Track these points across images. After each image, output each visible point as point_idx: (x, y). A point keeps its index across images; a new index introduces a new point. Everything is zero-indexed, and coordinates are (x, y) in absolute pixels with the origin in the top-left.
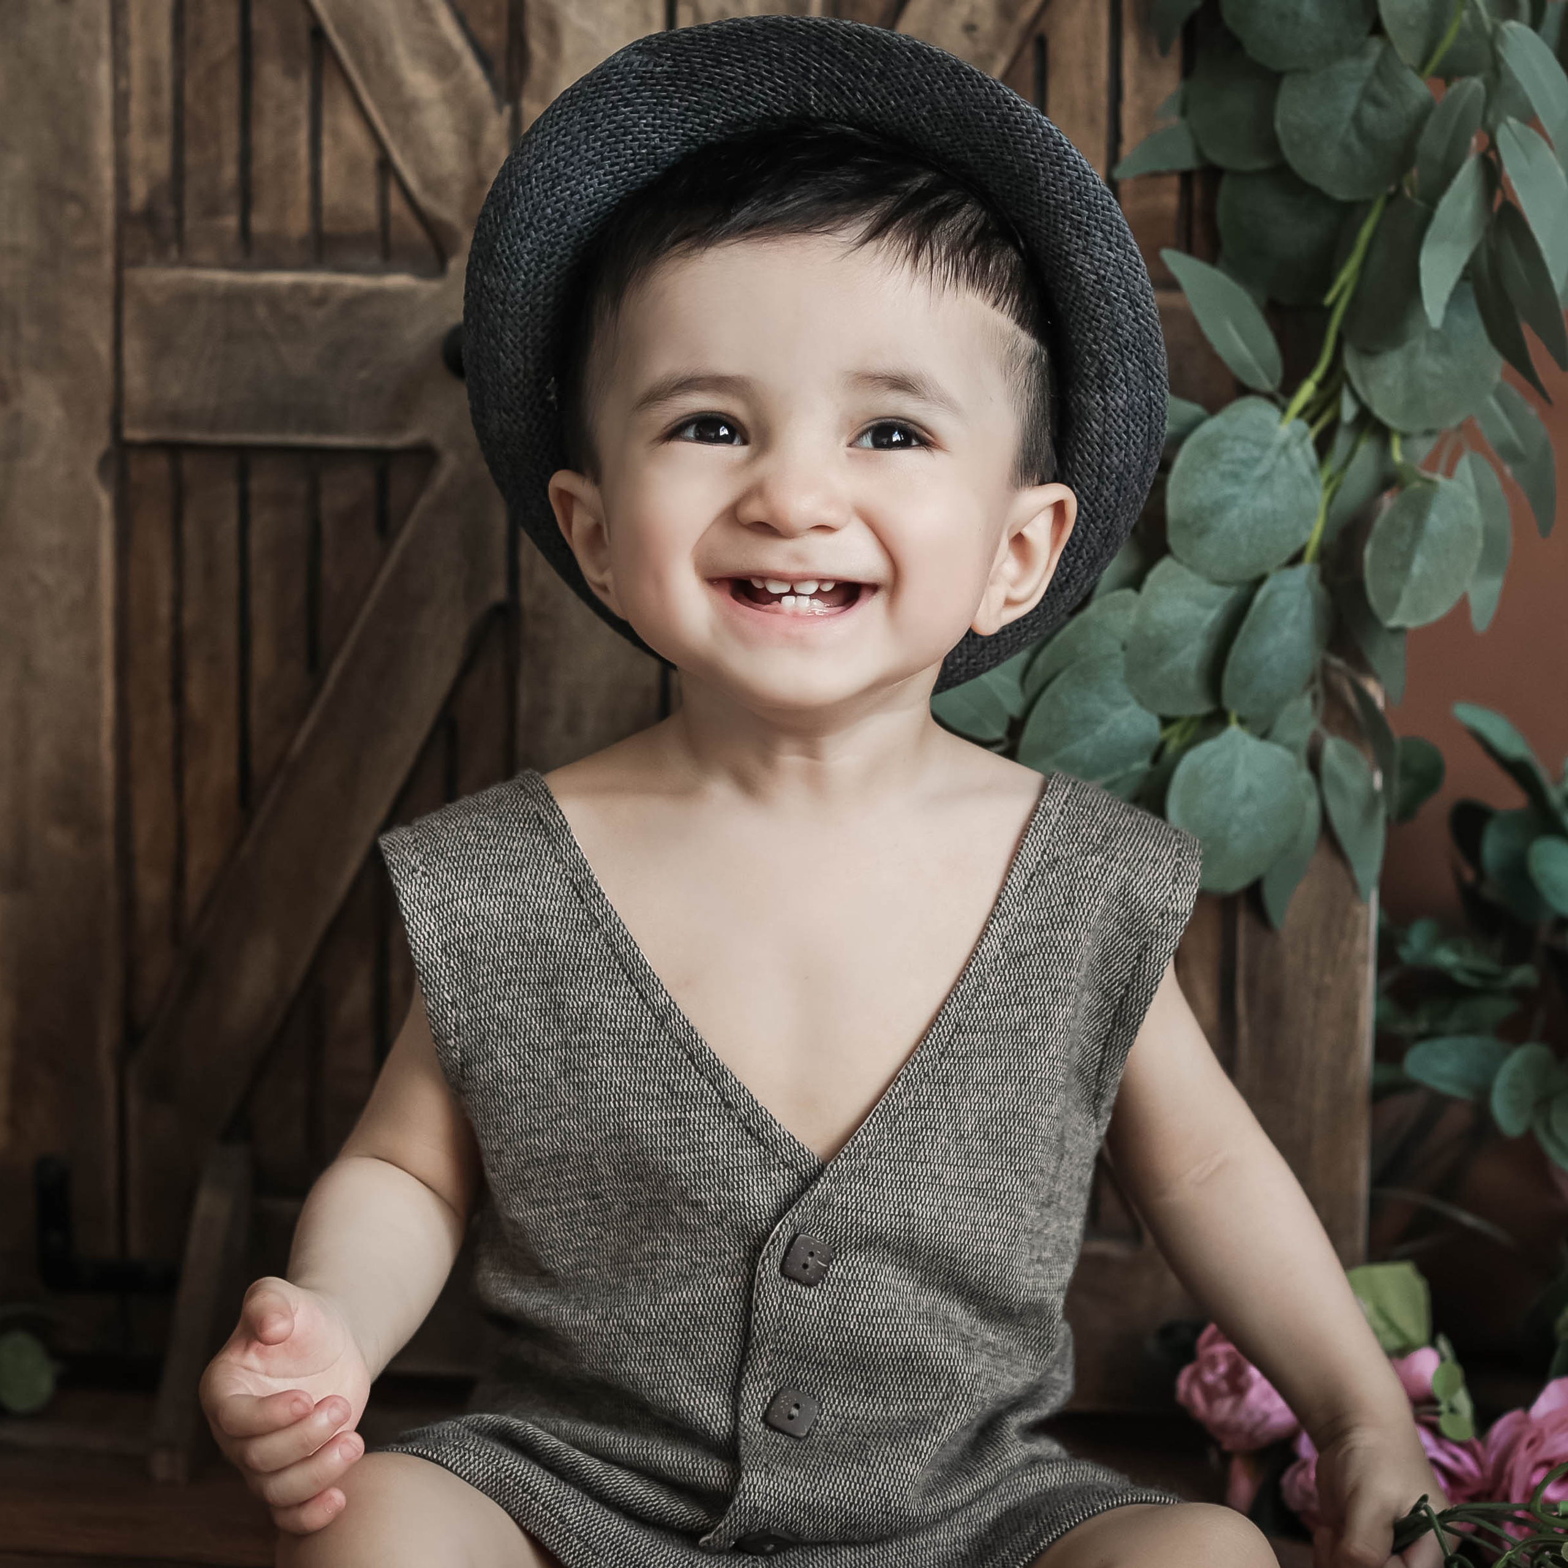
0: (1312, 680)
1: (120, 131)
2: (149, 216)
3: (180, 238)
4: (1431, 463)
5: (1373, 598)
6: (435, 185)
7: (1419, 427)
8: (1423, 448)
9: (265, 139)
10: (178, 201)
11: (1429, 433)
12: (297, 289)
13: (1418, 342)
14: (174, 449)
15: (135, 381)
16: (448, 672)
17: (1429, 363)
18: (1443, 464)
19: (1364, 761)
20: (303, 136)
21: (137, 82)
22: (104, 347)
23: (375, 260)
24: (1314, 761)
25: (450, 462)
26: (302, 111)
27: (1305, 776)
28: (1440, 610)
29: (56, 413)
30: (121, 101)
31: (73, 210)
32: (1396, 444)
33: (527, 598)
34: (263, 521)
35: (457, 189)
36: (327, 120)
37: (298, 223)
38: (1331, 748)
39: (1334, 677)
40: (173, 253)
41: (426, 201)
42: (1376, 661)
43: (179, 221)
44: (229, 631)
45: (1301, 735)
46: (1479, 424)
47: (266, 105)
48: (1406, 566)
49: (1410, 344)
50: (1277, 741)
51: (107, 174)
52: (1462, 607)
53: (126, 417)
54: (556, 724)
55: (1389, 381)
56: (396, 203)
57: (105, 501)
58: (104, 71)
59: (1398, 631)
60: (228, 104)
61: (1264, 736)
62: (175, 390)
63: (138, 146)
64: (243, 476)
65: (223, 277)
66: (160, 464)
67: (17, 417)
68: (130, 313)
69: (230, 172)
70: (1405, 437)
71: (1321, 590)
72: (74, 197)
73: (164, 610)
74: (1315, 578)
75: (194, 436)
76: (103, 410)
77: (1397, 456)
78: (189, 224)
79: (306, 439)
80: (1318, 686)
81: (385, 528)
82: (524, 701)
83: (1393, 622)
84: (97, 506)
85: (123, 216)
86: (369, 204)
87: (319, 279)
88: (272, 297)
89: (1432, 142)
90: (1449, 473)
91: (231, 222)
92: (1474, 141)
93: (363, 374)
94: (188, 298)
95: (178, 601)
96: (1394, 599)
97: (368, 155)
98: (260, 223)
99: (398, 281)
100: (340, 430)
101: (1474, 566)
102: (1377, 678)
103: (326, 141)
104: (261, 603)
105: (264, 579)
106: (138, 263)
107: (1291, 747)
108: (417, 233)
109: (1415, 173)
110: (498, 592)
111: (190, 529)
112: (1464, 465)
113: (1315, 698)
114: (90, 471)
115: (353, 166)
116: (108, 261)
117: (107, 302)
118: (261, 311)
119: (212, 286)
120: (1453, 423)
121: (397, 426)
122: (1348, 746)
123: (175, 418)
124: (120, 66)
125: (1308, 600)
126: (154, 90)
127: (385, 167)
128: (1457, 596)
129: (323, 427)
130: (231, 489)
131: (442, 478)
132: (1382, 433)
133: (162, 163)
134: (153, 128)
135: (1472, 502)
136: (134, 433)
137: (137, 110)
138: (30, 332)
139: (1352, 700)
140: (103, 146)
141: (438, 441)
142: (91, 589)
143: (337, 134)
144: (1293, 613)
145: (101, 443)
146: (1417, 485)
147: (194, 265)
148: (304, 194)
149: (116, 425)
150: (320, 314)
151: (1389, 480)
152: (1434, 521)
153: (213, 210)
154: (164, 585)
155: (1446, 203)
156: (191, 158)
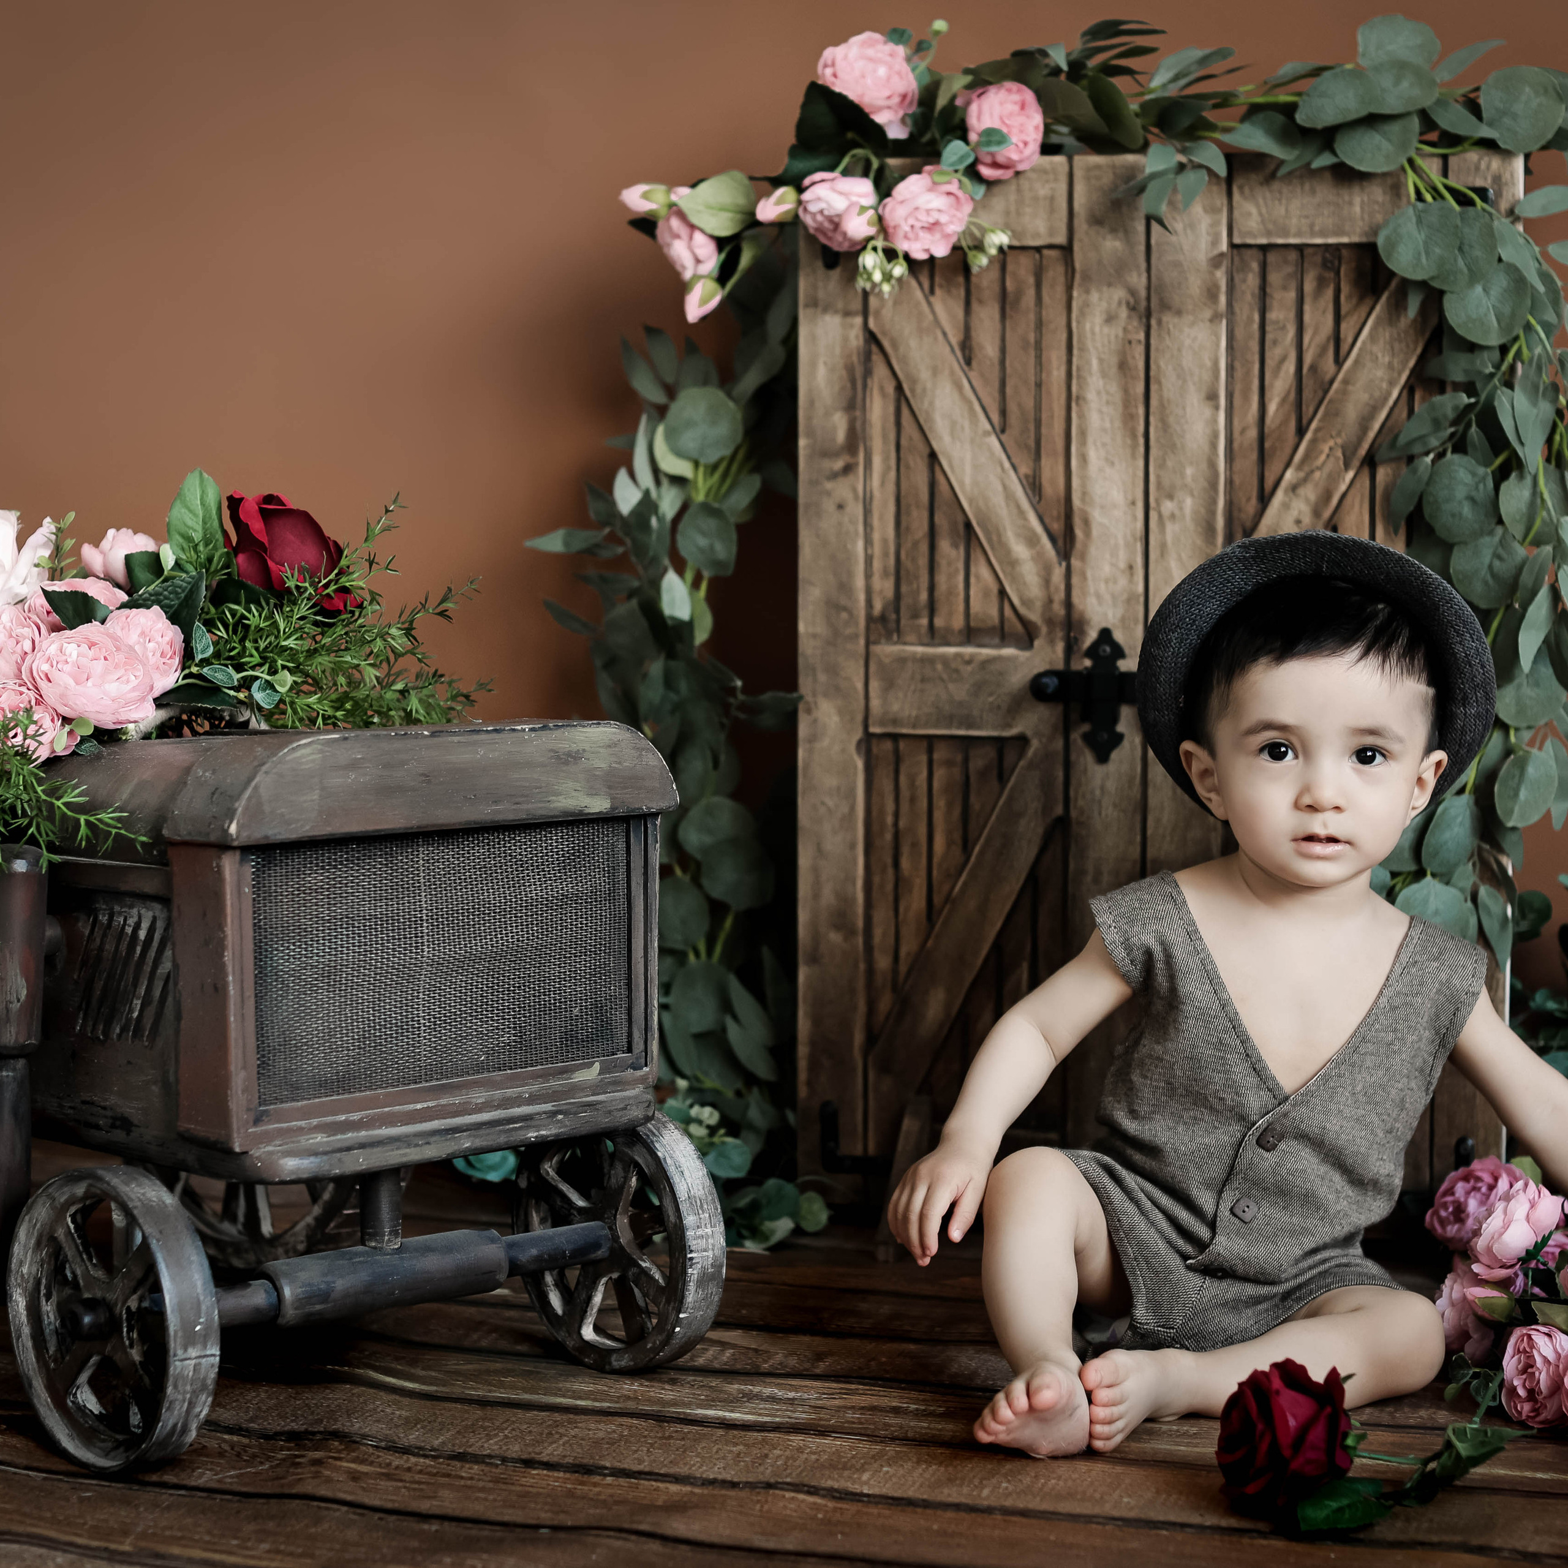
0: (1472, 856)
1: (868, 576)
2: (883, 618)
3: (898, 630)
4: (1531, 743)
5: (1499, 812)
6: (1027, 603)
7: (1524, 725)
8: (1527, 735)
9: (941, 579)
10: (897, 611)
11: (1529, 728)
12: (957, 655)
13: (1520, 679)
14: (895, 737)
15: (875, 703)
16: (1034, 851)
17: (1528, 691)
18: (1537, 744)
19: (1501, 898)
20: (961, 578)
21: (877, 550)
22: (860, 686)
23: (997, 640)
24: (1474, 898)
25: (1035, 744)
26: (961, 565)
27: (1469, 904)
28: (1535, 818)
29: (836, 719)
30: (869, 560)
31: (844, 615)
32: (1512, 733)
33: (1074, 814)
34: (939, 774)
35: (1038, 604)
36: (973, 569)
37: (958, 622)
38: (1483, 891)
39: (1486, 855)
40: (895, 637)
41: (1022, 610)
42: (1506, 845)
43: (898, 621)
44: (922, 830)
45: (1468, 884)
46: (1555, 723)
47: (942, 562)
48: (1516, 795)
49: (1516, 682)
50: (1454, 886)
51: (862, 597)
52: (1548, 815)
53: (870, 721)
54: (1089, 878)
55: (1507, 700)
56: (1008, 611)
57: (860, 764)
58: (860, 544)
59: (1514, 829)
60: (923, 561)
61: (1447, 883)
62: (895, 707)
63: (877, 583)
64: (930, 751)
65: (920, 649)
66: (888, 745)
67: (815, 721)
68: (873, 668)
69: (924, 596)
70: (1517, 729)
71: (1474, 808)
72: (845, 609)
73: (890, 820)
74: (1472, 802)
75: (905, 731)
76: (860, 718)
77: (1513, 739)
78: (903, 622)
79: (962, 732)
80: (1476, 858)
81: (1002, 779)
82: (1072, 866)
83: (1510, 824)
84: (856, 767)
85: (870, 619)
86: (994, 612)
87: (968, 650)
88: (945, 660)
89: (1526, 579)
90: (1540, 748)
91: (924, 621)
92: (1547, 578)
93: (991, 699)
94: (902, 660)
95: (897, 815)
96: (1510, 812)
97: (994, 588)
98: (939, 622)
99: (1008, 651)
100: (979, 728)
101: (1553, 796)
102: (1508, 855)
103: (973, 580)
104: (938, 815)
105: (940, 803)
106: (877, 642)
107: (1462, 890)
108: (1019, 627)
109: (1518, 594)
110: (1059, 810)
111: (903, 779)
112: (1548, 744)
113: (1474, 865)
114: (852, 748)
115: (986, 594)
116: (862, 642)
117: (862, 662)
118: (939, 667)
119: (915, 653)
120: (1542, 722)
121: (1009, 726)
122: (1492, 890)
123: (895, 722)
124: (868, 542)
125: (1468, 813)
126: (886, 554)
127: (1002, 593)
128: (1544, 811)
129: (970, 726)
130: (924, 758)
131: (1030, 753)
132: (1505, 727)
133: (890, 593)
134: (885, 573)
135: (1553, 763)
136: (874, 729)
137: (877, 565)
138: (822, 677)
139: (1495, 866)
140: (860, 582)
141: (1029, 733)
142: (852, 808)
143: (978, 577)
144: (1459, 819)
145: (858, 734)
146: (1521, 753)
147: (905, 643)
148: (961, 607)
149: (866, 726)
150: (969, 668)
151: (1508, 752)
152: (1531, 770)
153: (915, 616)
154: (890, 807)
155: (1532, 609)
156: (904, 589)
